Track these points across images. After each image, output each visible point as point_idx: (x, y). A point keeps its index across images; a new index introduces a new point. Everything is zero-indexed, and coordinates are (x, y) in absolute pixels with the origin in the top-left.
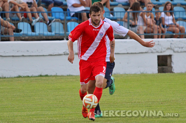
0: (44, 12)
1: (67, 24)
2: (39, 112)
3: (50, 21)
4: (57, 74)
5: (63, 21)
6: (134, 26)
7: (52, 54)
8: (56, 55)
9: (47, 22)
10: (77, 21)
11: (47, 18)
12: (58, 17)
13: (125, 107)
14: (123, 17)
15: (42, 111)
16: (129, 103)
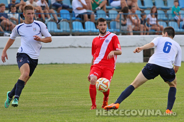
0: (54, 14)
1: (72, 23)
2: (50, 92)
3: (59, 21)
4: (64, 62)
5: (69, 21)
6: (125, 25)
7: (61, 46)
8: (63, 48)
9: (56, 21)
10: (80, 21)
11: (57, 18)
12: (65, 18)
13: (118, 89)
14: (116, 18)
15: (53, 91)
16: (121, 85)
